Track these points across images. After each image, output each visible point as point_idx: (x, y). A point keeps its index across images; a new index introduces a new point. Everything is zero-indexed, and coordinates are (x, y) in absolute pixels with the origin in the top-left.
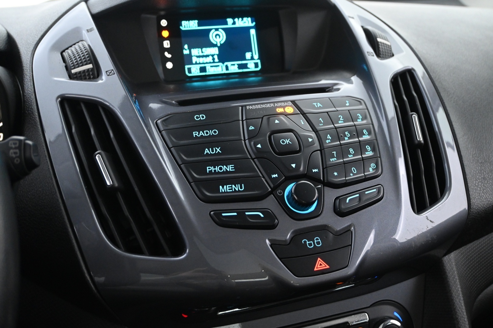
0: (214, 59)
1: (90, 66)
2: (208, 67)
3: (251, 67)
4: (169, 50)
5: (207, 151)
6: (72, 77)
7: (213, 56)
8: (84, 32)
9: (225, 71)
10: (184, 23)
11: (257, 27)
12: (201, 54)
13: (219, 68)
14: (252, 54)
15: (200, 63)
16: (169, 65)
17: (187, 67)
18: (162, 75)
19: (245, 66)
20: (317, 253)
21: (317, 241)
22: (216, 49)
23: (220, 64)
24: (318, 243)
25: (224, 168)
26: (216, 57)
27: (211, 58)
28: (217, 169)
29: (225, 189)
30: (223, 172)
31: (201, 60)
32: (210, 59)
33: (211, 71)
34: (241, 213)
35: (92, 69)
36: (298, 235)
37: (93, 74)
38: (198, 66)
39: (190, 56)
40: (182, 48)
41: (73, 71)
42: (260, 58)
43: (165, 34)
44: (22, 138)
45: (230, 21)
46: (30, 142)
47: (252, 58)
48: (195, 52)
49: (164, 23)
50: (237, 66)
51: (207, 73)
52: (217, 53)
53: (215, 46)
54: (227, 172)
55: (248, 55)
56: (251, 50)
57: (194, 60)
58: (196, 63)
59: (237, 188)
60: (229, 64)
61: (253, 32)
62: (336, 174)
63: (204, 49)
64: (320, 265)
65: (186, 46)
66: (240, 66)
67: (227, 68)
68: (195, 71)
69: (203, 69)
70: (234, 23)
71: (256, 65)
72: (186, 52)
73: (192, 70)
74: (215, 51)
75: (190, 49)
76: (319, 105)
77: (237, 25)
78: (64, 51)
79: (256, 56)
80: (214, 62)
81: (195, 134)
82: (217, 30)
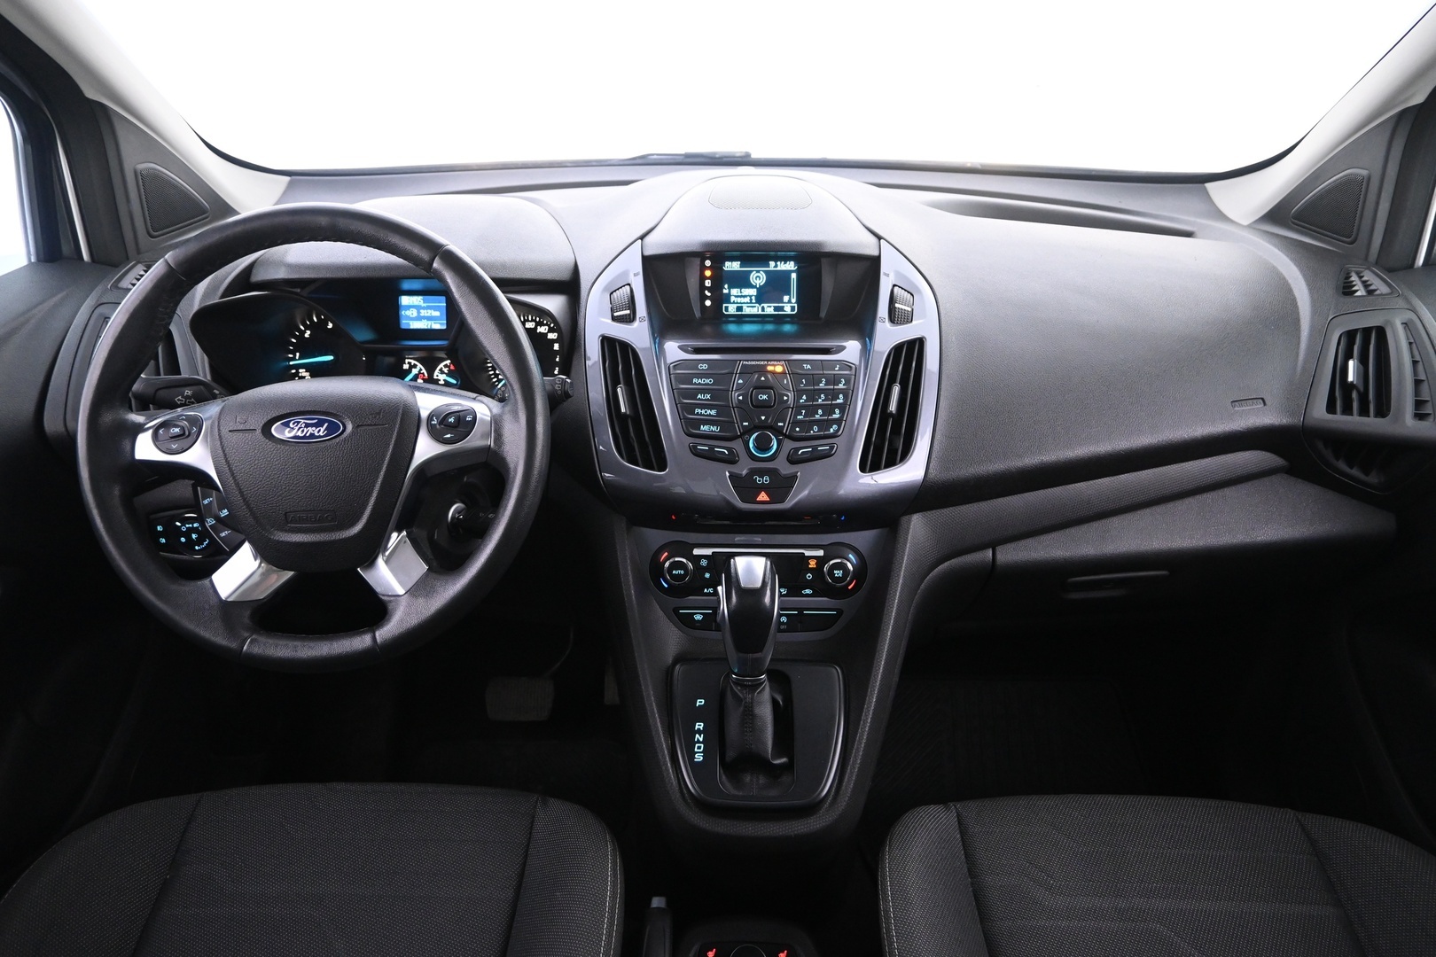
0: (751, 300)
1: (628, 312)
2: (745, 306)
3: (788, 310)
4: (709, 289)
5: (699, 396)
6: (614, 319)
7: (751, 296)
8: (632, 275)
9: (760, 312)
10: (728, 264)
11: (798, 272)
12: (740, 294)
13: (755, 309)
14: (790, 298)
15: (737, 303)
16: (708, 303)
17: (724, 305)
18: (698, 314)
19: (781, 309)
20: (763, 488)
21: (766, 479)
22: (755, 290)
23: (757, 305)
24: (766, 481)
25: (709, 412)
26: (753, 298)
27: (749, 298)
28: (703, 412)
29: (705, 428)
30: (707, 415)
31: (739, 300)
32: (747, 300)
33: (747, 311)
34: (712, 448)
35: (629, 315)
36: (753, 472)
37: (630, 318)
38: (735, 306)
39: (729, 295)
40: (723, 288)
41: (616, 314)
42: (797, 302)
43: (708, 273)
44: (564, 377)
45: (772, 264)
46: (568, 380)
47: (790, 302)
48: (734, 291)
49: (708, 263)
50: (773, 308)
51: (743, 313)
52: (755, 294)
53: (755, 287)
54: (710, 415)
55: (786, 298)
56: (789, 294)
57: (733, 299)
58: (734, 303)
59: (714, 428)
60: (765, 305)
61: (794, 276)
62: (798, 429)
63: (743, 290)
64: (763, 497)
65: (726, 286)
66: (776, 309)
67: (763, 309)
68: (732, 309)
69: (739, 309)
70: (776, 266)
71: (793, 309)
72: (725, 291)
73: (729, 309)
74: (753, 292)
75: (729, 288)
76: (809, 367)
77: (779, 268)
78: (612, 293)
79: (794, 300)
80: (751, 303)
81: (695, 380)
82: (758, 272)
